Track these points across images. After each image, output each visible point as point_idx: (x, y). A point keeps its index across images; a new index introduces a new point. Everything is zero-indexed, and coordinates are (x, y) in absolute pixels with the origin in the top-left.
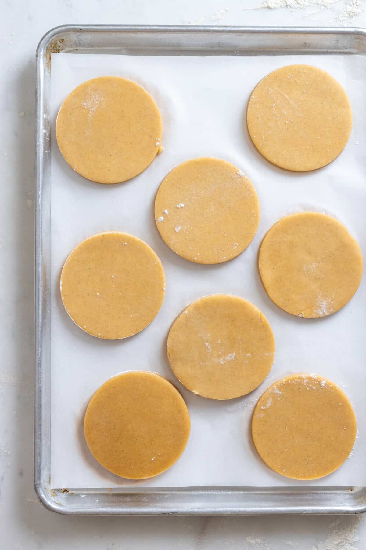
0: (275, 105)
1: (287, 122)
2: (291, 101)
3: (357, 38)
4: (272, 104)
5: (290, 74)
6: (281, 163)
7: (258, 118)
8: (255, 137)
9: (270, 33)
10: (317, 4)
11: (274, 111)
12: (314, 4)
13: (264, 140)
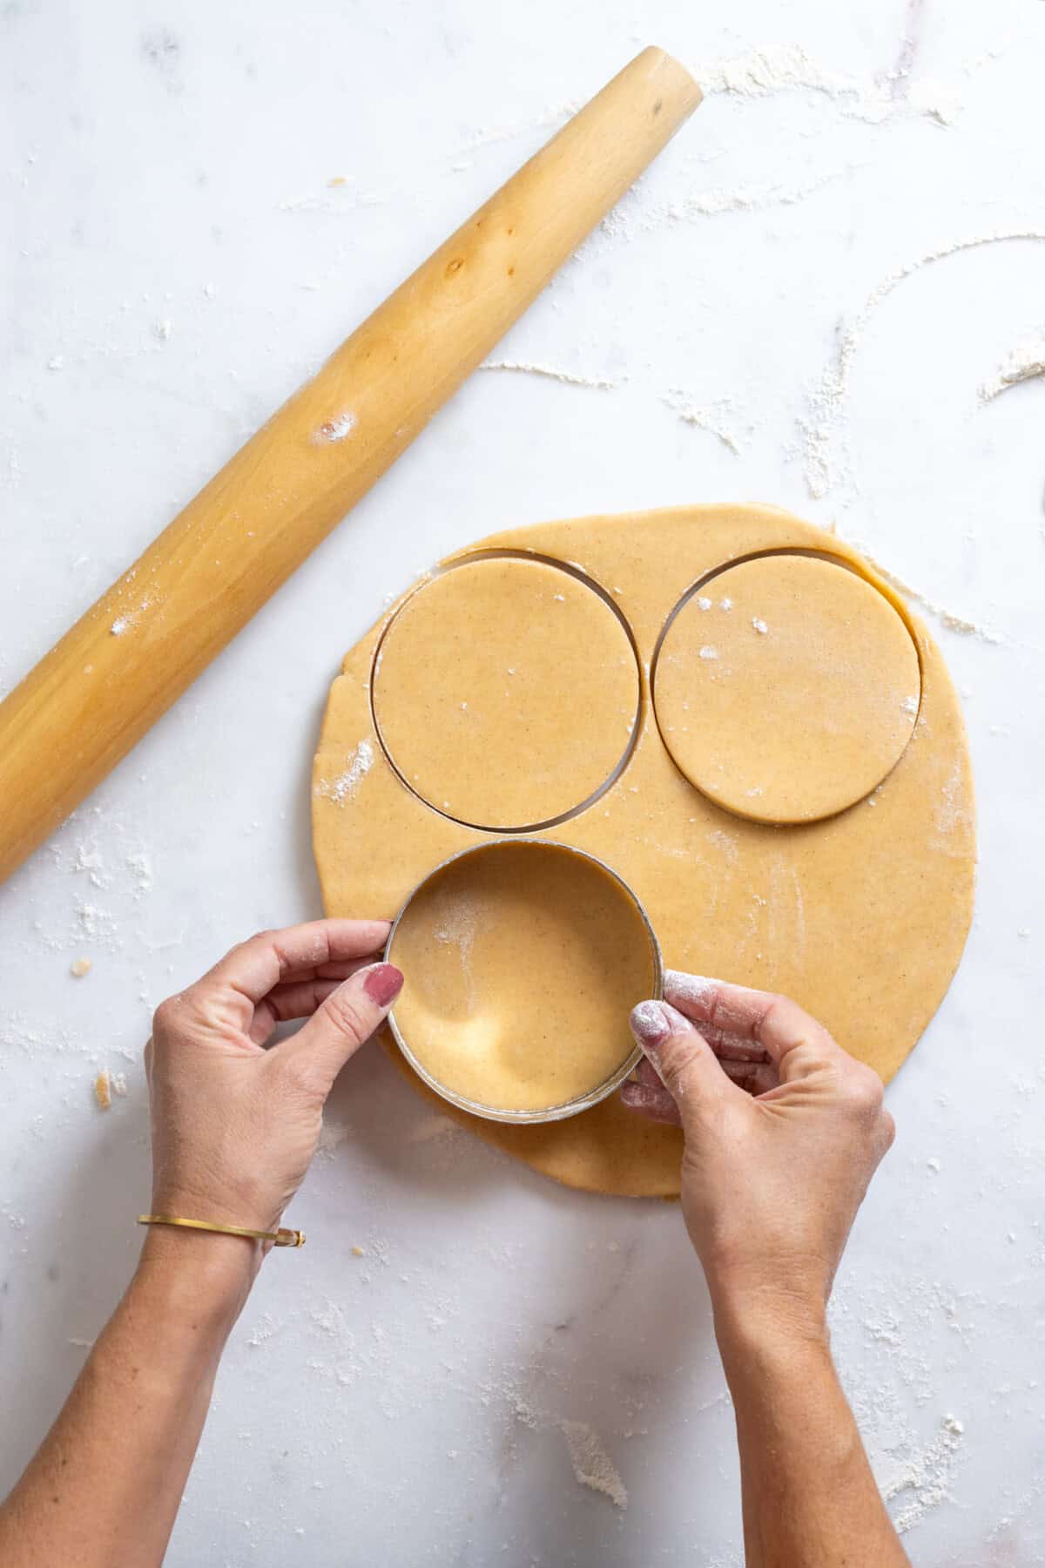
10: (804, 85)
12: (796, 84)
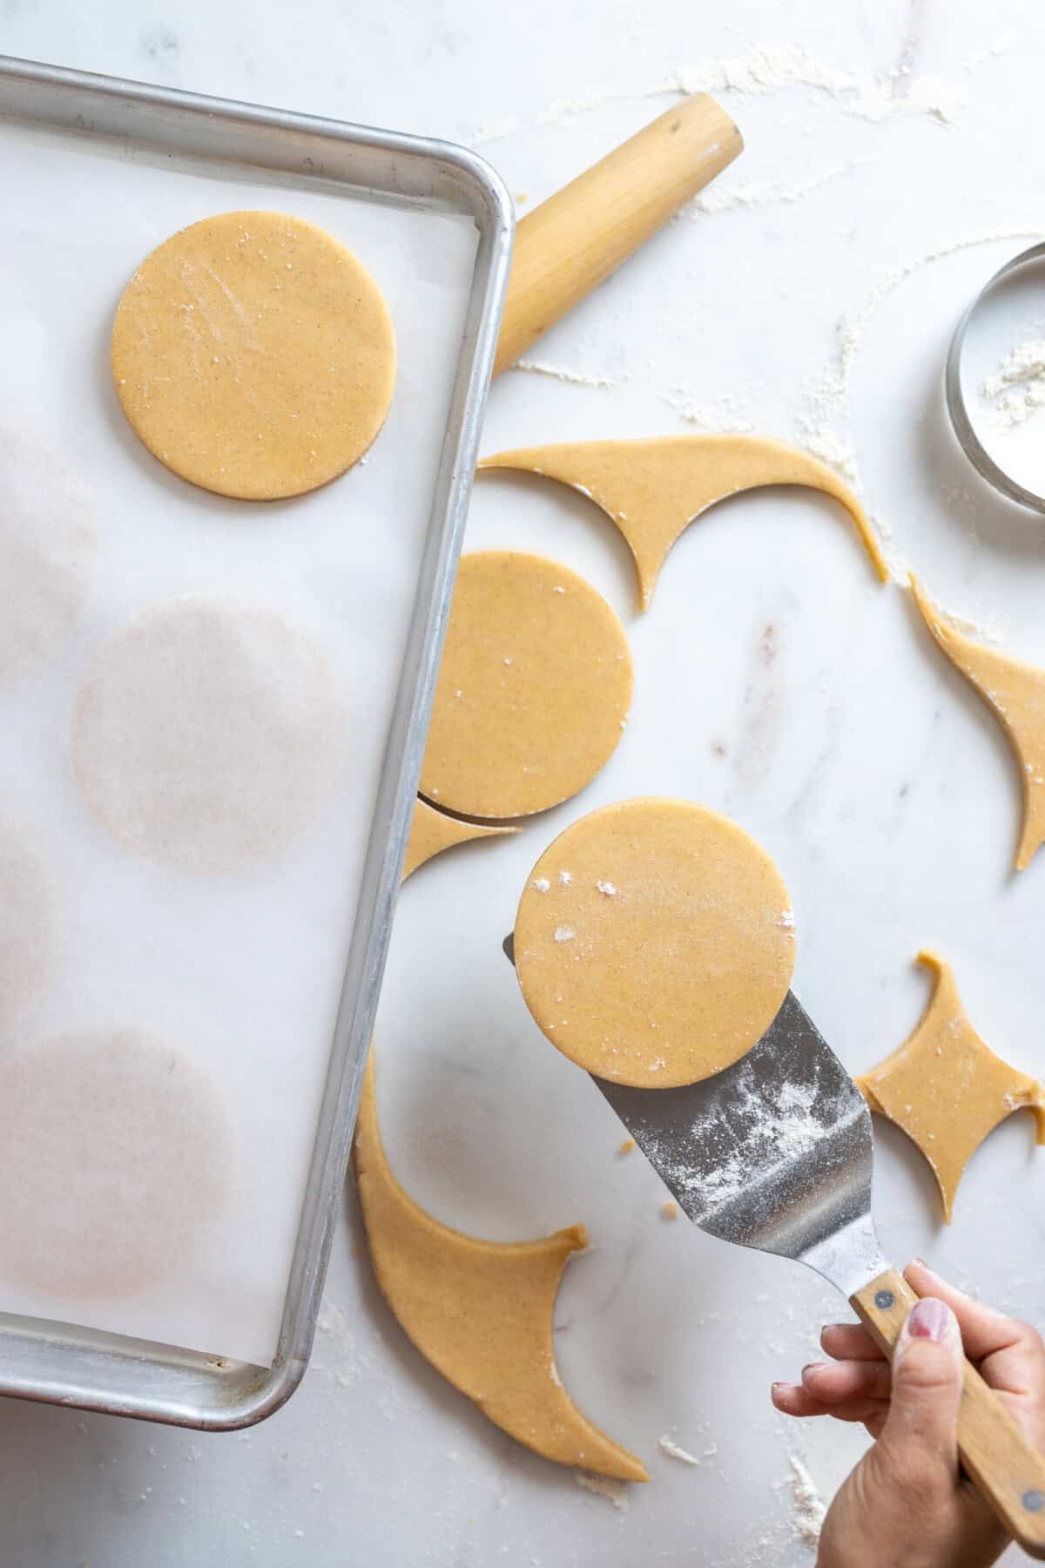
0: (192, 307)
1: (216, 360)
2: (238, 307)
3: (444, 172)
4: (188, 305)
5: (247, 235)
6: (183, 463)
7: (142, 336)
8: (123, 382)
9: (211, 115)
11: (189, 325)
13: (146, 396)
